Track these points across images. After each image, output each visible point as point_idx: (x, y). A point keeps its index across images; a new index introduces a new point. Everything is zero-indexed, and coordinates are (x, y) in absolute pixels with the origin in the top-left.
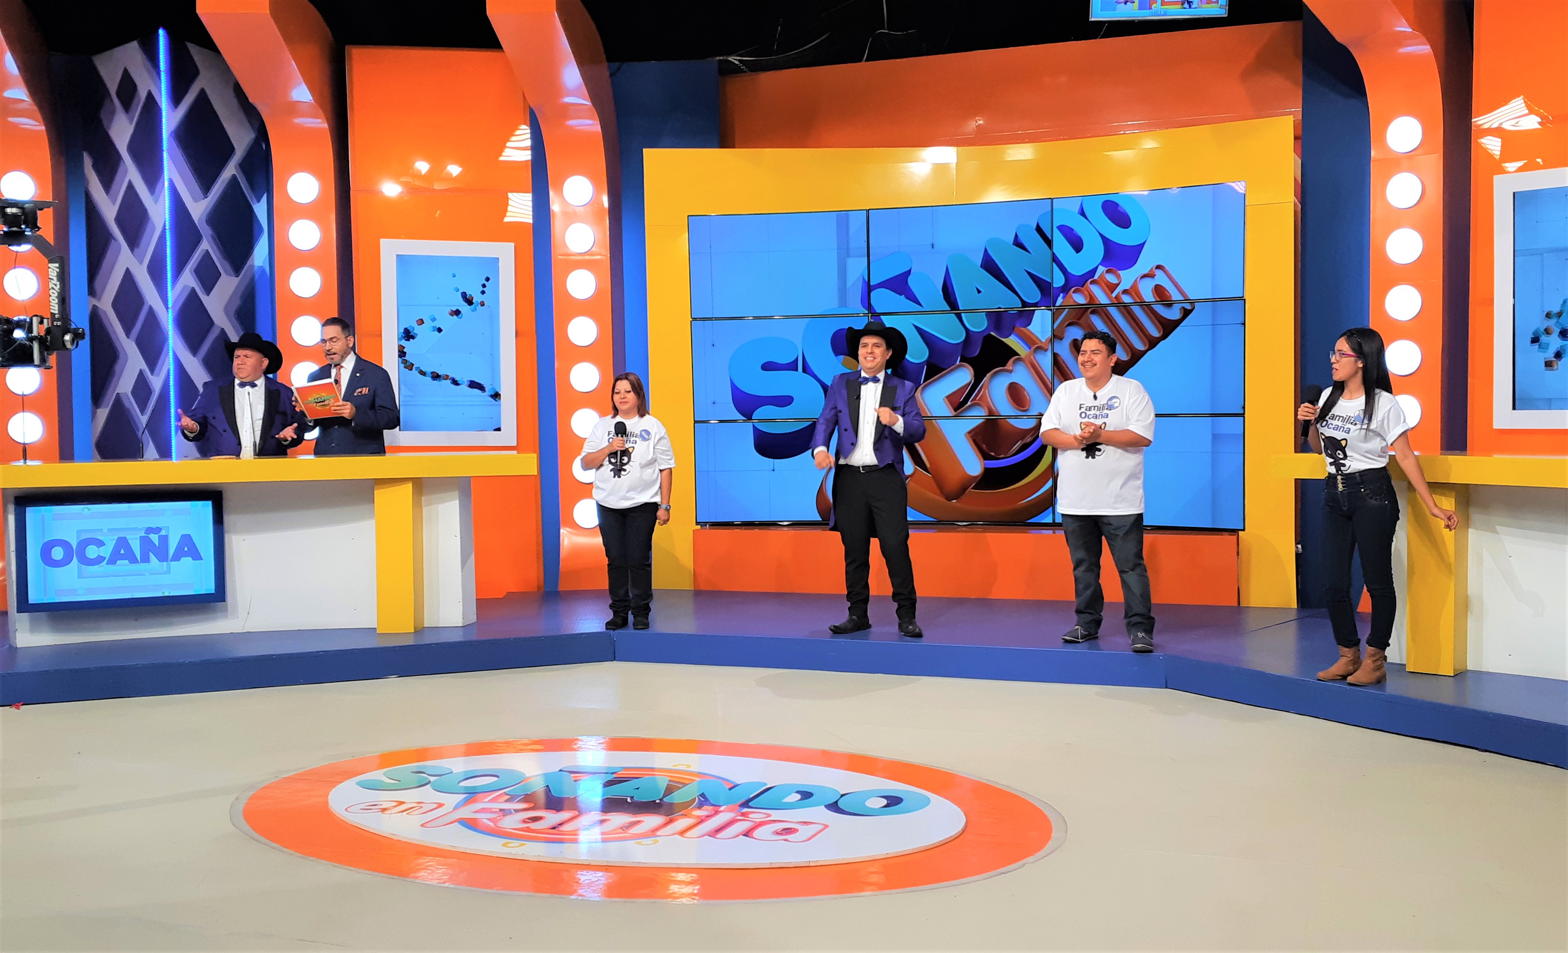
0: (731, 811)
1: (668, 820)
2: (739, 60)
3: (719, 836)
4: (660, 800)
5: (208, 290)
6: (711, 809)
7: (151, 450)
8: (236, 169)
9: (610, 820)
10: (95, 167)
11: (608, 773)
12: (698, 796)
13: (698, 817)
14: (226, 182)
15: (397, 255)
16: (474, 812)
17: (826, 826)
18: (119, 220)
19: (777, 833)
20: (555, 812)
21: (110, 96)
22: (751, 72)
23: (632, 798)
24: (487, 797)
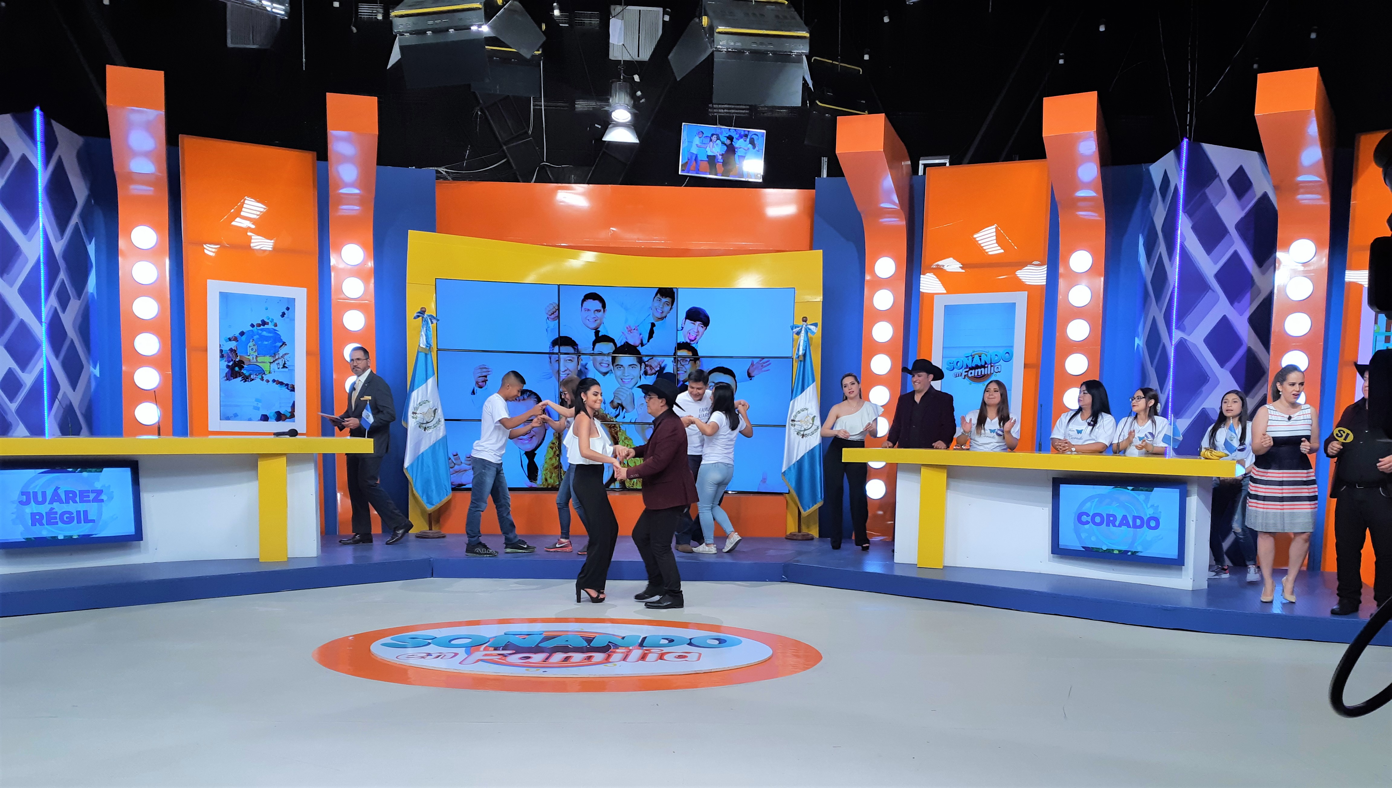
0: (638, 649)
2: (446, 172)
3: (645, 661)
4: (587, 645)
5: (64, 309)
6: (626, 649)
7: (21, 429)
8: (78, 219)
9: (574, 656)
12: (610, 643)
13: (623, 653)
14: (73, 227)
15: (220, 292)
16: (483, 656)
19: (676, 658)
20: (534, 654)
22: (454, 179)
23: (570, 645)
24: (480, 648)
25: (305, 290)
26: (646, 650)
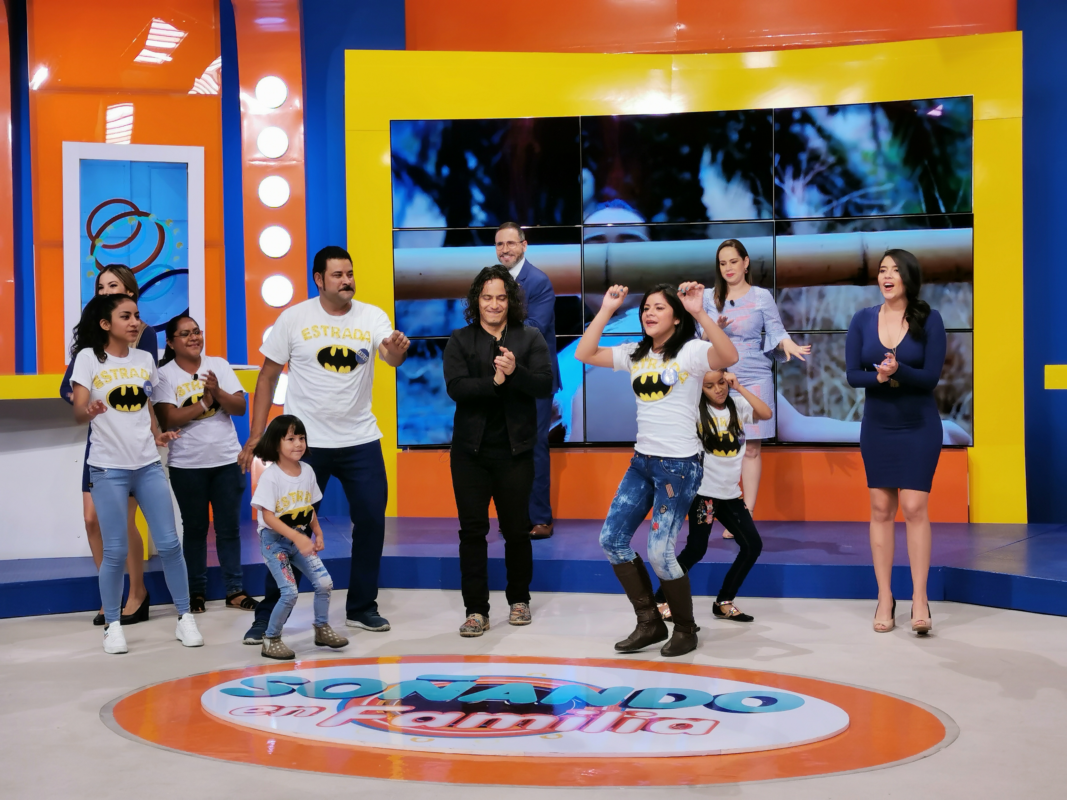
0: (615, 710)
1: (558, 719)
3: (617, 731)
4: (537, 702)
6: (594, 709)
9: (501, 719)
11: (468, 681)
12: (573, 699)
13: (587, 716)
15: (81, 159)
16: (360, 714)
17: (715, 722)
19: (672, 727)
20: (442, 713)
23: (508, 701)
24: (362, 702)
25: (202, 149)
26: (628, 713)
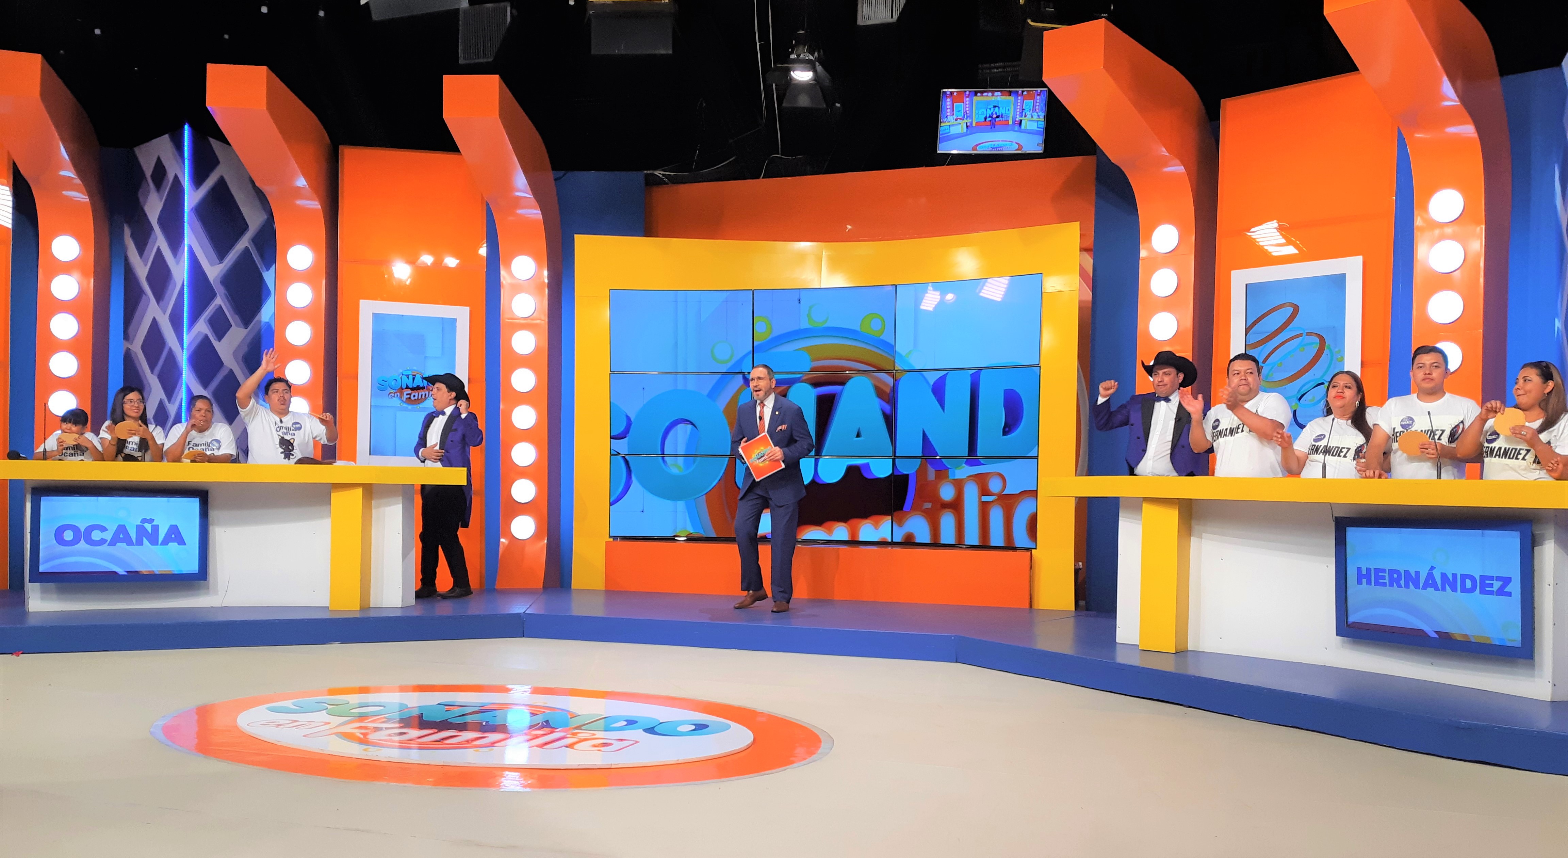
0: (565, 730)
2: (663, 174)
3: (545, 747)
5: (220, 337)
8: (249, 243)
9: (461, 736)
10: (133, 236)
11: (477, 706)
13: (535, 735)
14: (241, 251)
15: (373, 313)
16: (353, 728)
17: (637, 742)
18: (148, 278)
20: (418, 729)
21: (147, 181)
22: (674, 183)
23: (487, 722)
24: (372, 718)
25: (468, 308)
26: (571, 734)
